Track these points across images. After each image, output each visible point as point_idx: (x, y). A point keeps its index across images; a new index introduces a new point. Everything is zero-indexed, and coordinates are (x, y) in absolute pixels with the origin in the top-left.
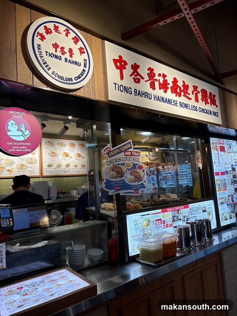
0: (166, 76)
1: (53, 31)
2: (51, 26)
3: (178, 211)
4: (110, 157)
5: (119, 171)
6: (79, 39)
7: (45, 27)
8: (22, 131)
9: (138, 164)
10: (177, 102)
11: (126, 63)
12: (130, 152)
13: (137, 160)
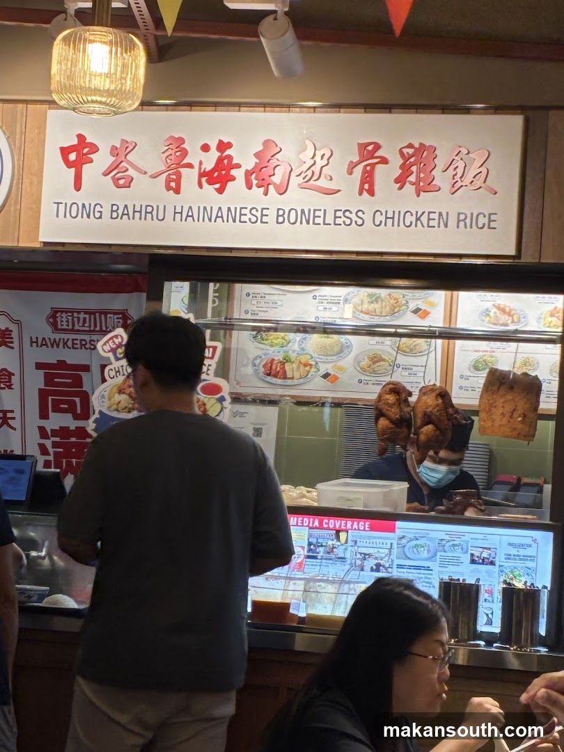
0: (229, 145)
3: (338, 532)
4: (117, 359)
9: (204, 381)
10: (265, 212)
11: (94, 148)
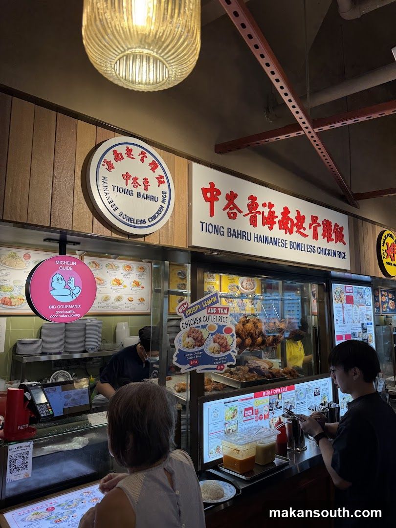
0: (273, 206)
1: (125, 156)
2: (122, 150)
3: (278, 395)
4: (186, 317)
5: (197, 338)
6: (158, 164)
7: (115, 152)
8: (70, 289)
9: (225, 326)
10: (286, 242)
11: (219, 193)
12: (215, 309)
13: (225, 320)
